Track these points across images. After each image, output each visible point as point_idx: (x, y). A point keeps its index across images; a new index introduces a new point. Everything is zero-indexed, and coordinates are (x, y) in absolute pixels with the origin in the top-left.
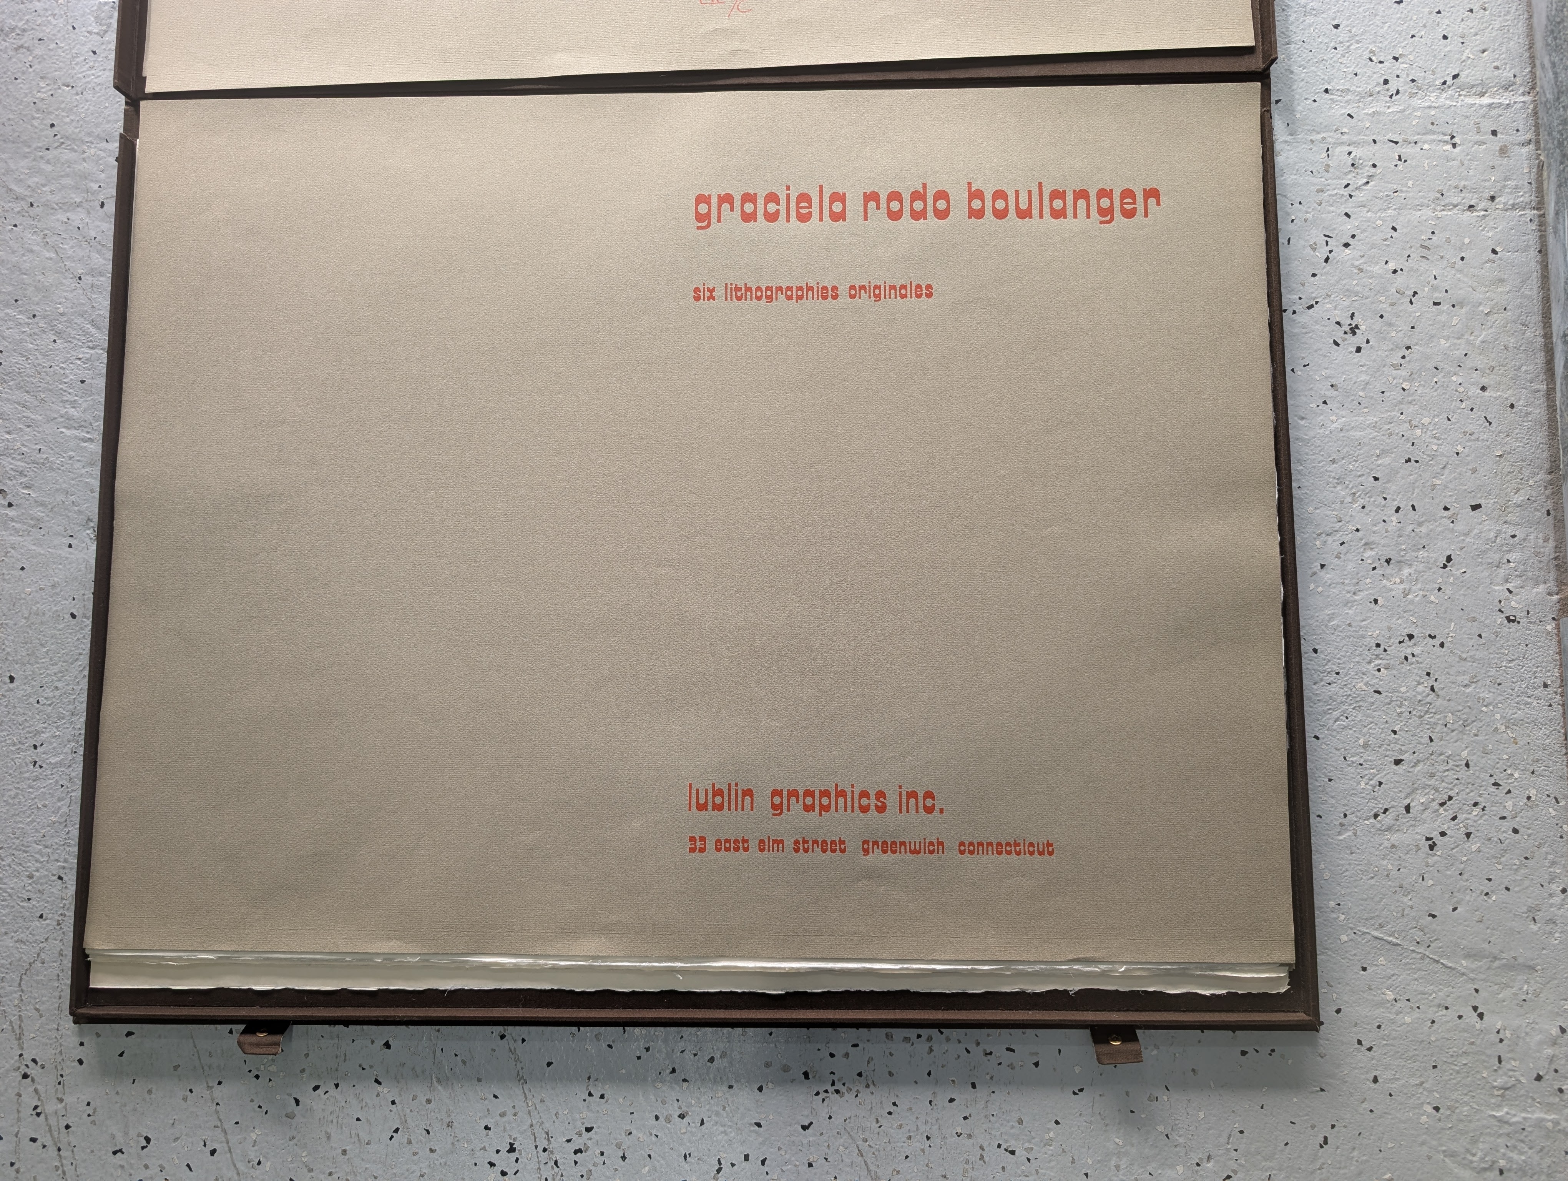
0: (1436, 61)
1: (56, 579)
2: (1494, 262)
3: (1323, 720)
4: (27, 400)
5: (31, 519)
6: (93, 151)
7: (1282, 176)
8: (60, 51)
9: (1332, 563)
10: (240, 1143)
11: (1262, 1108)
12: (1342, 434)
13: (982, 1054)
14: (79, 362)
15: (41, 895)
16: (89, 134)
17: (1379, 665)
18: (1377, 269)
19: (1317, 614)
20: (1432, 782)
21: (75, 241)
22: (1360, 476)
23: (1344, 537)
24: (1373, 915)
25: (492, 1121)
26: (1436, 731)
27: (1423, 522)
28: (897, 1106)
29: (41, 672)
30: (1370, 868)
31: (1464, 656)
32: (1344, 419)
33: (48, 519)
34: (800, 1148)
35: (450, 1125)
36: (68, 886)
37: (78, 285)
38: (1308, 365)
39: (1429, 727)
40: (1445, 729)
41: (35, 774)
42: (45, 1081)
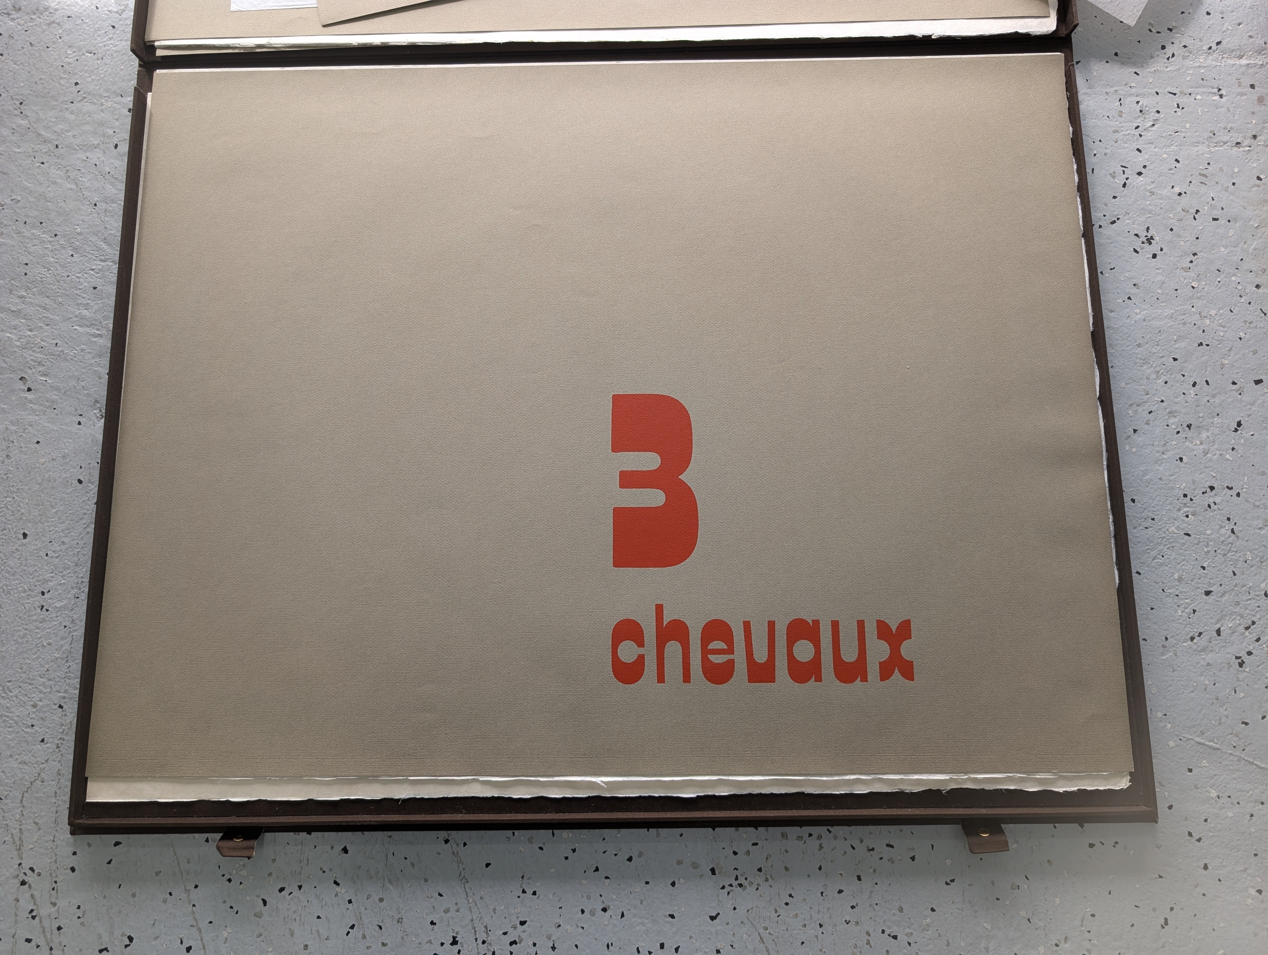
0: (1203, 31)
1: (66, 451)
2: (1259, 186)
3: (1143, 558)
4: (47, 303)
5: (47, 401)
6: (110, 104)
7: (1085, 120)
8: (85, 26)
9: (1143, 428)
10: (213, 940)
11: (1110, 893)
12: (1145, 324)
13: (866, 850)
14: (92, 272)
15: (43, 722)
16: (107, 91)
17: (1187, 512)
18: (1166, 192)
19: (1133, 471)
20: (1238, 609)
21: (92, 175)
22: (1162, 357)
23: (1152, 407)
24: (1195, 723)
25: (437, 916)
26: (1238, 566)
27: (1216, 394)
28: (793, 897)
29: (51, 529)
30: (1190, 683)
31: (1257, 504)
32: (1146, 311)
33: (61, 401)
34: (708, 936)
35: (400, 921)
36: (67, 714)
37: (93, 210)
38: (1114, 268)
39: (1231, 563)
40: (1246, 565)
41: (42, 617)
42: (40, 887)
